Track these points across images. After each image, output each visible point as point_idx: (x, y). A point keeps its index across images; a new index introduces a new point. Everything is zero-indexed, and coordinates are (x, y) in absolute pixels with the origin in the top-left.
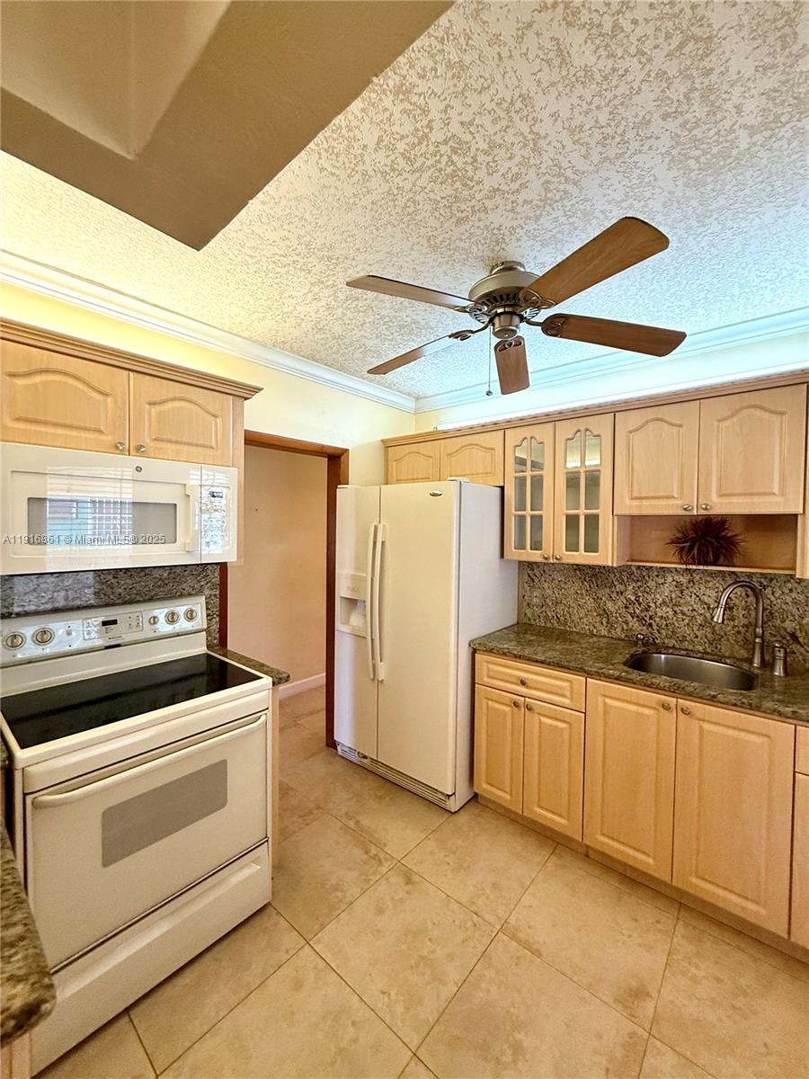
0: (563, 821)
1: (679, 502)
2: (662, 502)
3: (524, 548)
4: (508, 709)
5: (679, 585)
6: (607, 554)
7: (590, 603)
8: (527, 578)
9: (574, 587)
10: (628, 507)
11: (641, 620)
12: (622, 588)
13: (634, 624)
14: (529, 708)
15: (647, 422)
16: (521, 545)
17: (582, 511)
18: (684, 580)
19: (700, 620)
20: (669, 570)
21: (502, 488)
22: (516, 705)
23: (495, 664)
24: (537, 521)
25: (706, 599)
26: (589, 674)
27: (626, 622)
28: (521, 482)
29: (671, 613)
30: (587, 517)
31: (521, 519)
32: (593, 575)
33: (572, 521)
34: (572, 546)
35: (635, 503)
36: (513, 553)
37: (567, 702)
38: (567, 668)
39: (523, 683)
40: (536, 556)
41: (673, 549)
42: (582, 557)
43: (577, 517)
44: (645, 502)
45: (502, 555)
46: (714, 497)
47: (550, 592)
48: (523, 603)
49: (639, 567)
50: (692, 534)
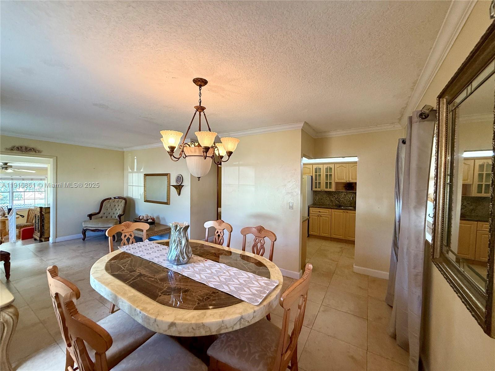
0: (327, 235)
1: (345, 180)
2: (343, 180)
3: (317, 188)
4: (316, 217)
5: (345, 194)
6: (333, 189)
7: (328, 198)
8: (315, 195)
9: (325, 196)
10: (337, 181)
11: (338, 201)
12: (334, 195)
13: (337, 202)
14: (321, 216)
15: (340, 166)
16: (316, 188)
17: (328, 181)
18: (346, 194)
19: (348, 200)
20: (343, 192)
21: (312, 176)
22: (318, 216)
23: (314, 209)
24: (320, 183)
25: (349, 197)
26: (332, 209)
27: (335, 202)
28: (316, 175)
29: (343, 200)
30: (329, 182)
31: (316, 183)
32: (329, 193)
33: (327, 183)
34: (327, 188)
35: (338, 180)
36: (314, 189)
37: (328, 214)
38: (328, 208)
39: (320, 212)
40: (319, 190)
41: (344, 188)
42: (328, 190)
44: (340, 180)
45: (312, 190)
46: (351, 179)
47: (320, 197)
48: (314, 199)
49: (338, 191)
50: (347, 185)
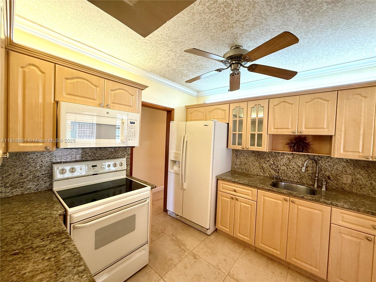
0: (248, 239)
1: (291, 130)
2: (285, 130)
4: (229, 200)
5: (289, 159)
6: (265, 148)
7: (257, 164)
8: (235, 155)
9: (252, 158)
10: (273, 131)
11: (275, 170)
12: (269, 159)
13: (273, 172)
14: (237, 200)
15: (281, 102)
16: (234, 144)
17: (256, 133)
18: (291, 157)
19: (296, 171)
20: (286, 154)
21: (228, 124)
22: (232, 198)
23: (225, 184)
24: (240, 136)
25: (298, 164)
26: (259, 188)
27: (270, 171)
28: (235, 122)
29: (286, 168)
30: (258, 134)
31: (234, 135)
32: (259, 154)
33: (253, 136)
34: (253, 144)
35: (275, 130)
36: (231, 146)
37: (250, 198)
38: (251, 186)
39: (235, 191)
40: (239, 148)
41: (287, 146)
42: (255, 148)
43: (255, 134)
44: (279, 130)
45: (227, 147)
46: (304, 129)
47: (243, 160)
48: (233, 163)
49: (275, 152)
50: (294, 142)
